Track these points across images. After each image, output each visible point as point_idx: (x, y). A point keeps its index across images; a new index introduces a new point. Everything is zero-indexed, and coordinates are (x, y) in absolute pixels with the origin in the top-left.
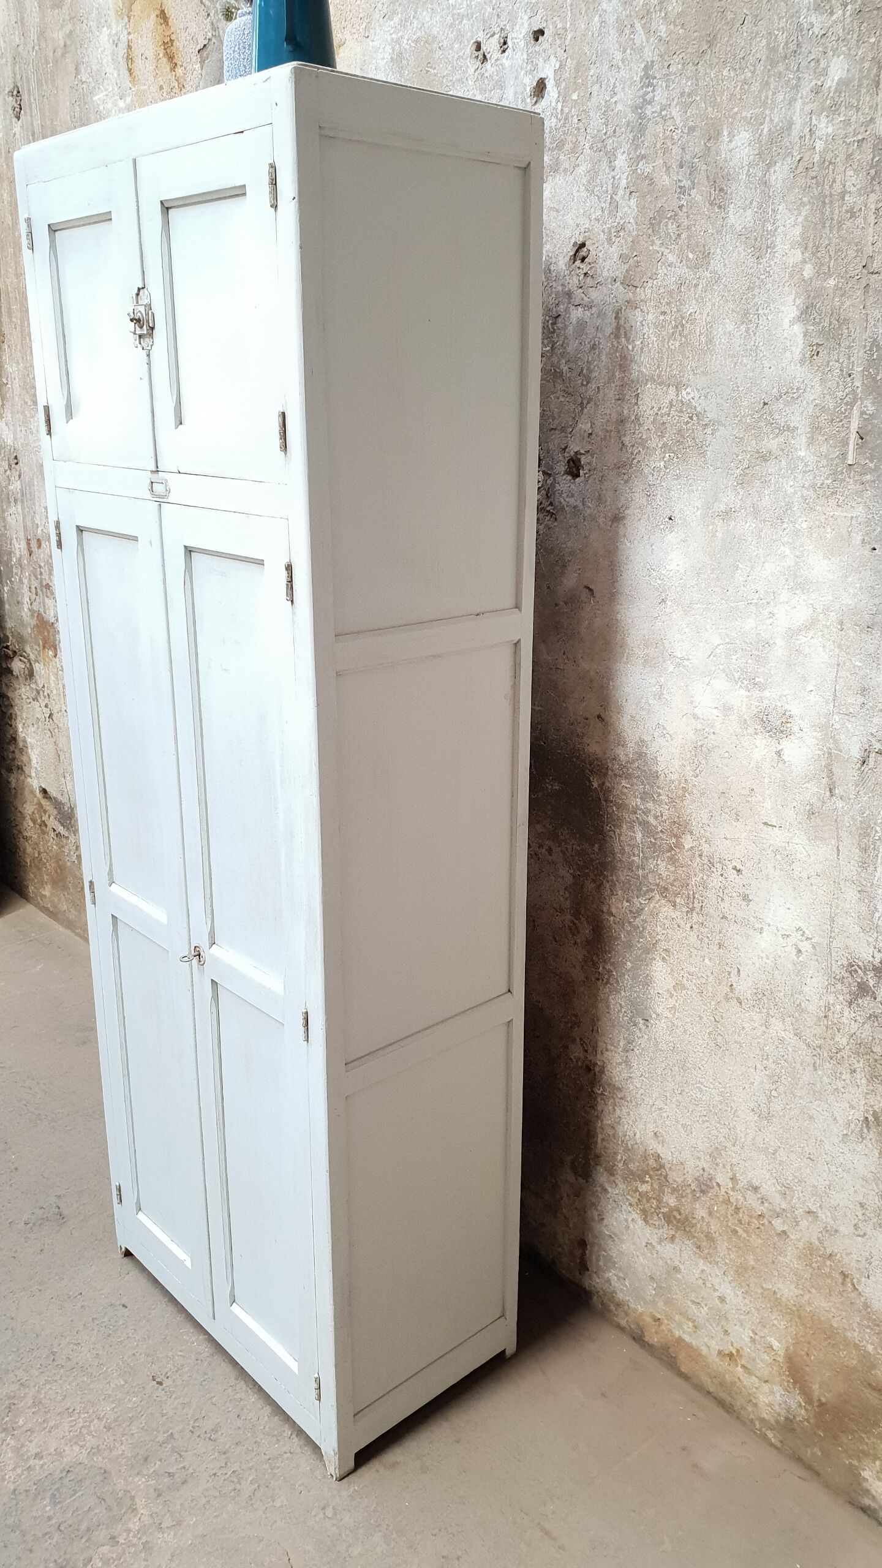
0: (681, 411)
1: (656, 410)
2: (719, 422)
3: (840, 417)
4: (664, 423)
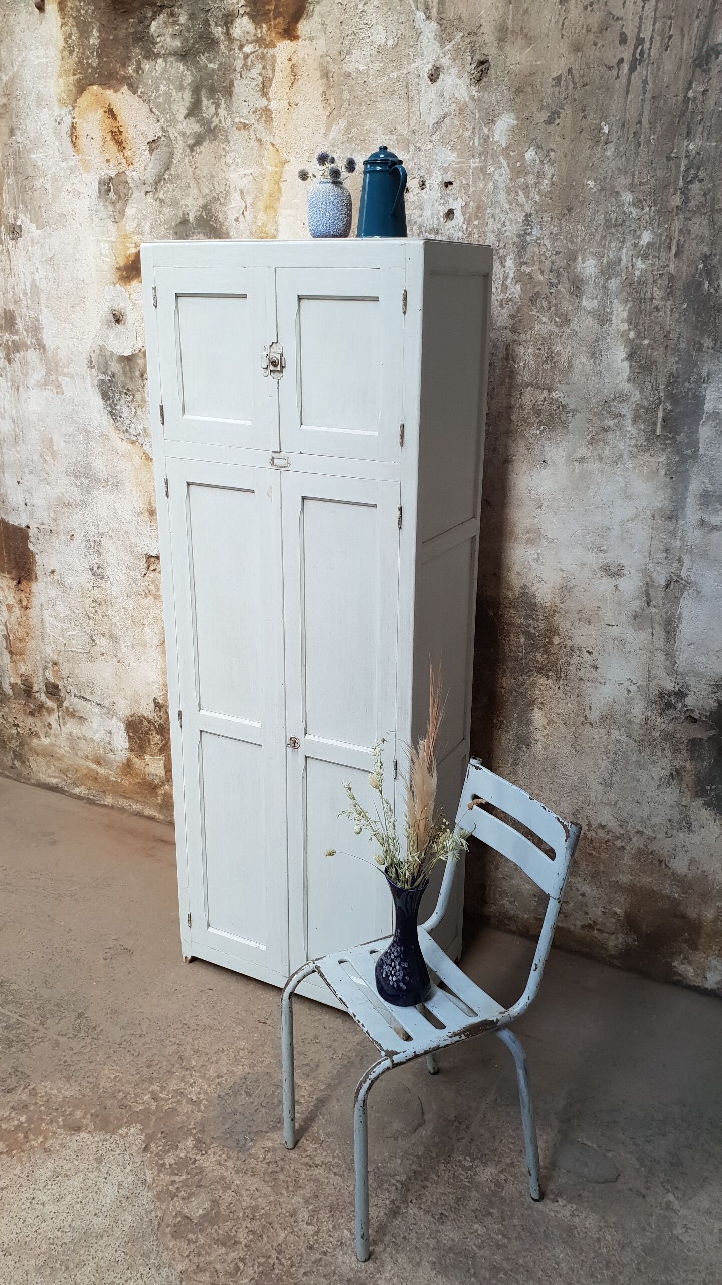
0: (551, 403)
1: (534, 402)
2: (577, 411)
3: (652, 410)
4: (539, 410)
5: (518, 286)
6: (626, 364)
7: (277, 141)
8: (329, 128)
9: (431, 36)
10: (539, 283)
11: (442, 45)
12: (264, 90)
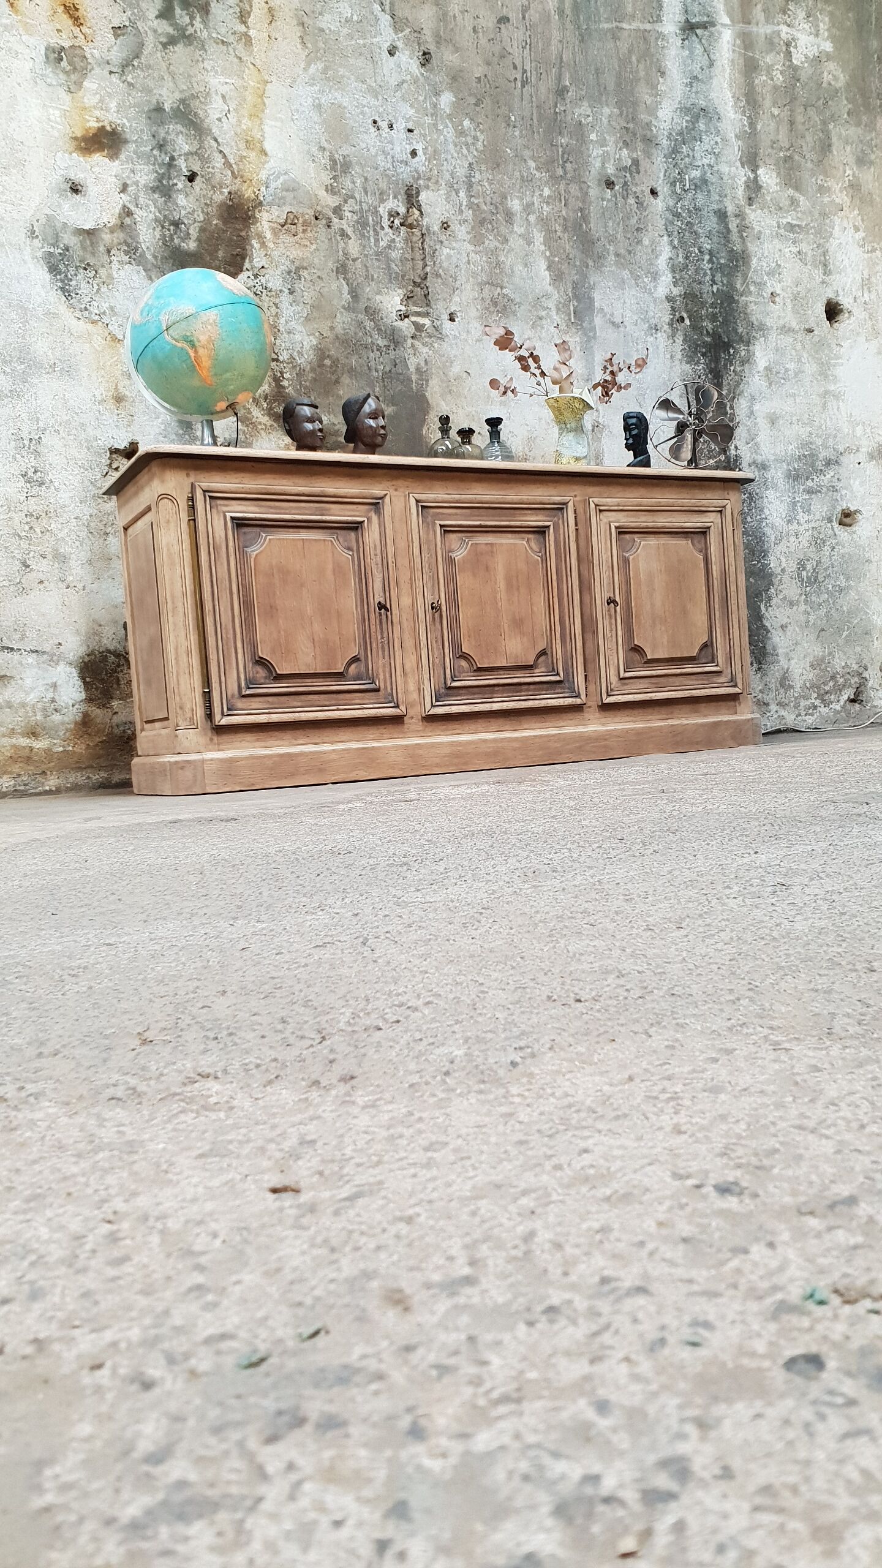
5: (470, 212)
6: (547, 273)
7: (258, 63)
8: (308, 65)
9: (387, 24)
10: (484, 212)
11: (396, 33)
12: (243, 17)
